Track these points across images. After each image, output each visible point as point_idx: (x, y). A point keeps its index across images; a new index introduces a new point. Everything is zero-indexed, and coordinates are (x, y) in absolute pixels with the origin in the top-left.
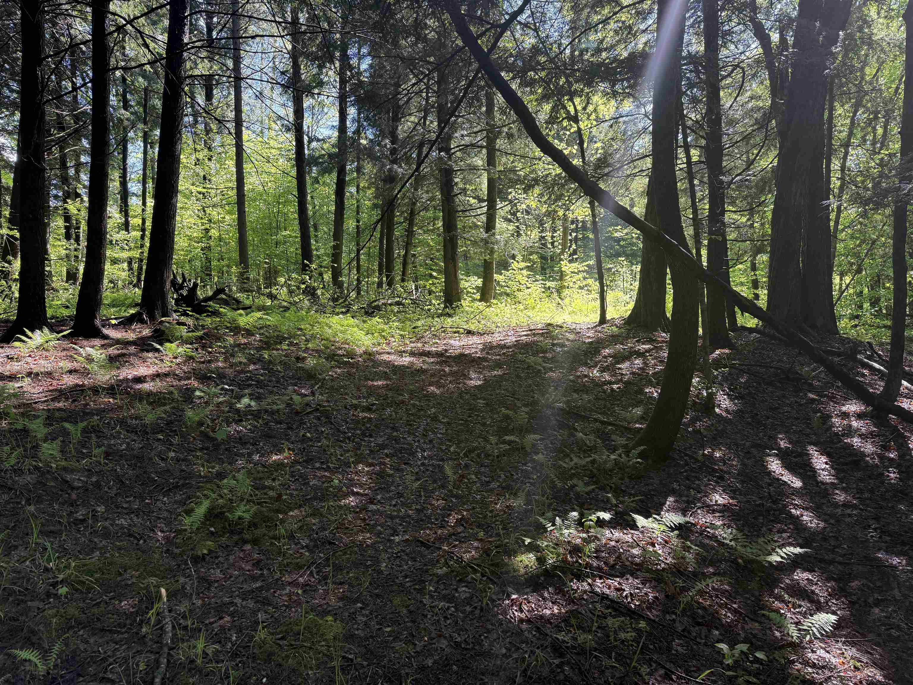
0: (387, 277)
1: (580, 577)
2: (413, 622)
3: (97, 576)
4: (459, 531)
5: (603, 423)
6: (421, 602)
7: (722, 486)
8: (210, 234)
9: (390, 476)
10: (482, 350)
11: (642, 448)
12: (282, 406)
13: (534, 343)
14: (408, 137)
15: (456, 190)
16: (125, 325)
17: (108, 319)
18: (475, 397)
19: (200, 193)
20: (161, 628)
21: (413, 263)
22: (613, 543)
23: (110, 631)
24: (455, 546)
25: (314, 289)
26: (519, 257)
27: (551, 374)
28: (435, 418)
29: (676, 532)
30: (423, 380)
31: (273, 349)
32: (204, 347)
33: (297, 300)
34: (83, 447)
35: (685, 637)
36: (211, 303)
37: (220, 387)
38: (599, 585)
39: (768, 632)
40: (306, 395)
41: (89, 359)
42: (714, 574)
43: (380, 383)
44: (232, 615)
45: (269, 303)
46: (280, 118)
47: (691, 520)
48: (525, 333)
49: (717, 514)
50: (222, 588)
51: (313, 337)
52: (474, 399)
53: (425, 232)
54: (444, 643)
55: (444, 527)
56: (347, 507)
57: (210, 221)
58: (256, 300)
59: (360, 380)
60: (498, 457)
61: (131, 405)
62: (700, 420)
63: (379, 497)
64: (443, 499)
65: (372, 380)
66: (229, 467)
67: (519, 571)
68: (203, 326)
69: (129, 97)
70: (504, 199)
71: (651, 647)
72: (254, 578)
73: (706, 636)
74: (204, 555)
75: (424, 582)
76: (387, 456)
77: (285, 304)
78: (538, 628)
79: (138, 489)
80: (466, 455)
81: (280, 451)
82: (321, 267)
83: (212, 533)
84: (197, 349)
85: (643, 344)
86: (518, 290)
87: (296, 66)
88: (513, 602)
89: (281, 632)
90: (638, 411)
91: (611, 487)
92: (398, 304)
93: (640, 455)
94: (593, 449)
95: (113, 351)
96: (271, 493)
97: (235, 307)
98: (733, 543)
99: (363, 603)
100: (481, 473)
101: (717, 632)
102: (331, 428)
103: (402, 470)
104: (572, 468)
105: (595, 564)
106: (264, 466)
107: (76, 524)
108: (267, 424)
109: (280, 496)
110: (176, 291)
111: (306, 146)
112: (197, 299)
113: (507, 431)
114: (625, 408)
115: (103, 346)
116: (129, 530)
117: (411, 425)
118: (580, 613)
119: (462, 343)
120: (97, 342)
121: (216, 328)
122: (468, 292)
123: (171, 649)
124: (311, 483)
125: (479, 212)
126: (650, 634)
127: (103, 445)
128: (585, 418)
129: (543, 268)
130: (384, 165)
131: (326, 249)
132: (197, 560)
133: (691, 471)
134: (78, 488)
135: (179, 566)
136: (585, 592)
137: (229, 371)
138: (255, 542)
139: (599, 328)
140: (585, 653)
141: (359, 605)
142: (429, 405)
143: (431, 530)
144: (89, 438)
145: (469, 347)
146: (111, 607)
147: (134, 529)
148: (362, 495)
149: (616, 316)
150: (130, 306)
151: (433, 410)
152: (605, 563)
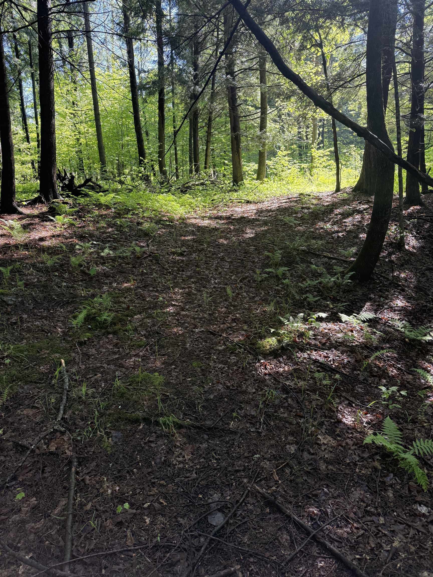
0: (195, 165)
1: (302, 350)
2: (204, 375)
3: (25, 353)
4: (233, 325)
5: (330, 258)
6: (209, 364)
7: (403, 295)
8: (80, 142)
9: (194, 294)
10: (256, 214)
11: (352, 273)
12: (129, 254)
13: (290, 207)
14: (205, 65)
15: (239, 102)
16: (31, 205)
17: (22, 201)
18: (248, 245)
19: (72, 114)
20: (63, 381)
21: (212, 155)
22: (326, 331)
23: (35, 382)
24: (230, 334)
25: (148, 176)
26: (283, 148)
27: (299, 228)
28: (222, 259)
29: (367, 323)
30: (216, 235)
31: (123, 218)
32: (80, 217)
33: (136, 183)
34: (12, 280)
35: (365, 383)
36: (83, 189)
37: (91, 242)
38: (315, 355)
39: (417, 380)
40: (143, 247)
41: (12, 228)
42: (389, 348)
43: (189, 238)
44: (101, 373)
45: (119, 187)
46: (118, 57)
47: (380, 316)
48: (285, 201)
49: (397, 312)
50: (96, 359)
51: (147, 209)
52: (248, 247)
53: (219, 133)
54: (220, 387)
55: (225, 323)
56: (168, 313)
57: (79, 133)
58: (112, 185)
59: (177, 236)
60: (260, 282)
61: (38, 255)
62: (394, 254)
63: (187, 307)
64: (225, 308)
65: (185, 236)
66: (99, 291)
67: (266, 347)
68: (79, 204)
69: (19, 48)
70: (272, 106)
71: (342, 389)
72: (115, 353)
73: (377, 383)
74: (85, 341)
75: (211, 354)
76: (193, 283)
77: (130, 187)
78: (275, 378)
79: (46, 304)
80: (241, 281)
81: (128, 281)
82: (152, 160)
83: (89, 328)
84: (76, 219)
85: (363, 205)
86: (282, 171)
87: (126, 18)
88: (262, 364)
89: (129, 382)
90: (354, 250)
91: (330, 298)
92: (202, 184)
93: (350, 278)
94: (320, 275)
95: (24, 222)
96: (124, 306)
97: (98, 190)
98: (403, 330)
99: (176, 365)
100: (249, 291)
101: (385, 381)
102: (159, 267)
103: (202, 291)
104: (307, 287)
105: (313, 343)
106: (119, 290)
107: (12, 325)
108: (120, 265)
109: (129, 307)
110: (61, 181)
111: (137, 77)
112: (75, 186)
113: (268, 266)
114: (345, 248)
115: (19, 219)
116: (42, 328)
117: (208, 264)
118: (301, 370)
119: (243, 210)
120: (16, 216)
121: (87, 205)
122: (249, 174)
123: (68, 391)
124: (147, 299)
125: (256, 116)
126: (342, 382)
127: (24, 279)
128: (318, 256)
129: (300, 155)
130: (189, 87)
131: (154, 149)
132: (81, 344)
133: (384, 286)
134: (11, 305)
135: (71, 347)
136: (305, 358)
137: (97, 233)
138: (115, 333)
139: (335, 195)
140: (301, 392)
141: (173, 367)
142: (219, 251)
143: (217, 325)
144: (15, 275)
145: (247, 212)
146: (34, 370)
147: (45, 327)
148: (177, 306)
149: (347, 186)
150: (34, 192)
151: (222, 254)
152: (320, 342)
